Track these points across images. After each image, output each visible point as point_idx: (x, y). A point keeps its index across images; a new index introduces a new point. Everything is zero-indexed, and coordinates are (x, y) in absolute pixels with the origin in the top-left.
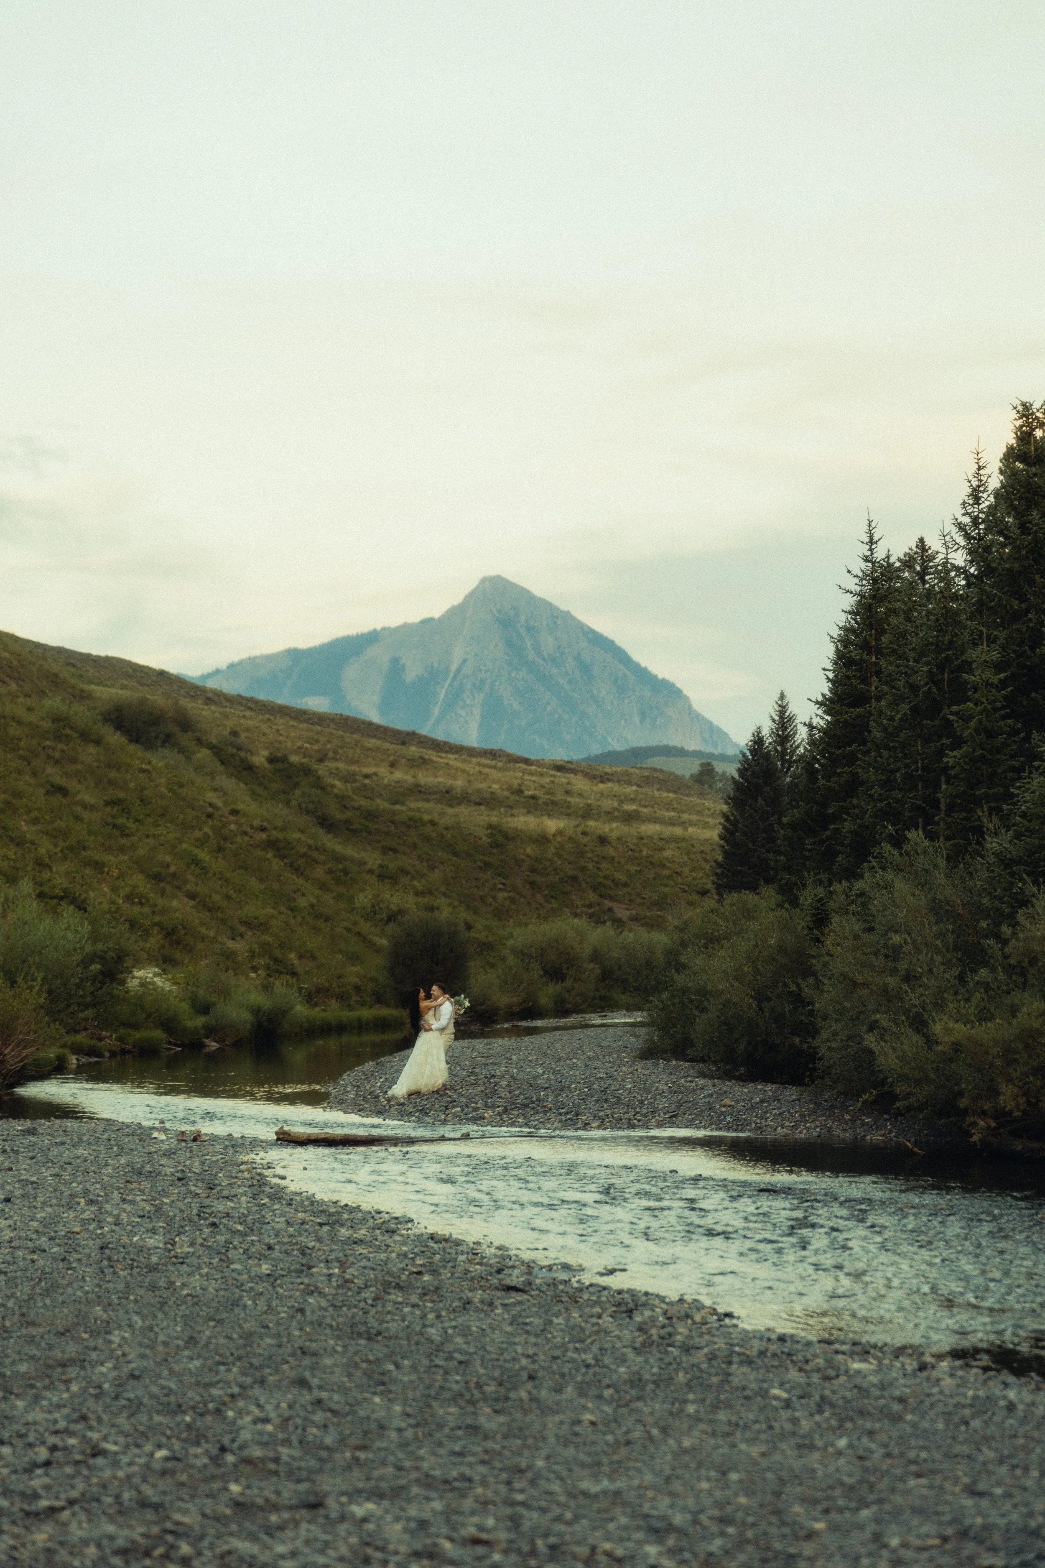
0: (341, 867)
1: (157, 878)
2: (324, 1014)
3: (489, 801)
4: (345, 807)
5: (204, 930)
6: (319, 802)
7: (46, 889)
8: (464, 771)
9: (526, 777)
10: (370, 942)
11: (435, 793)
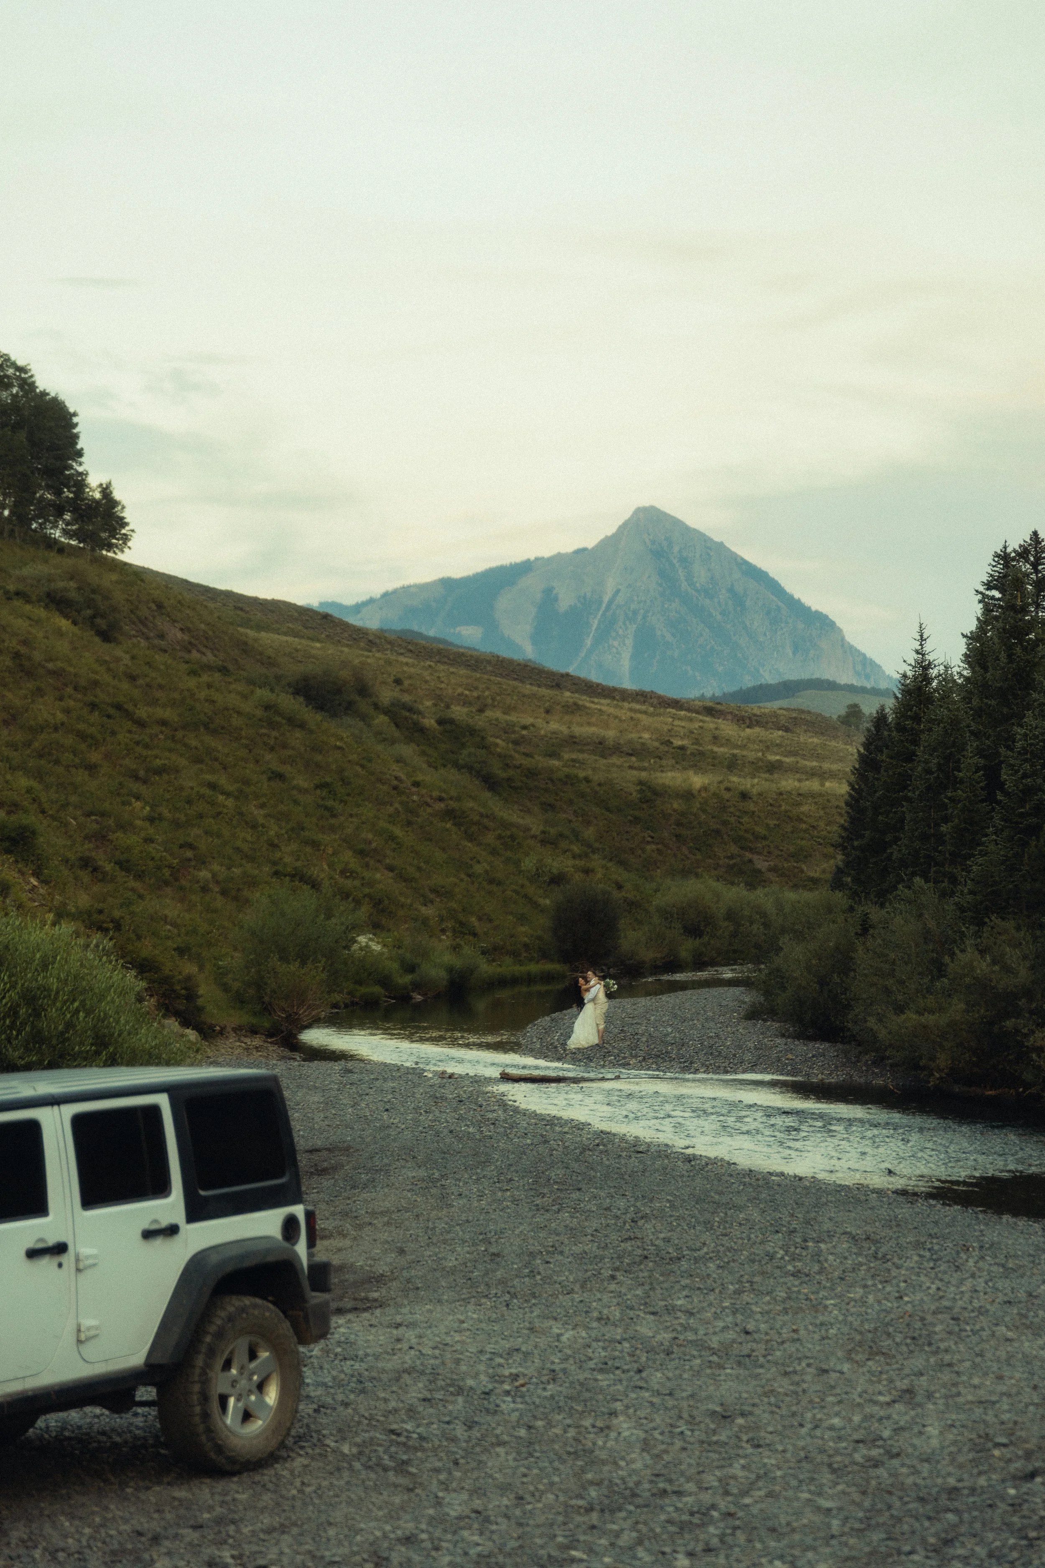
0: (508, 833)
1: (362, 853)
2: (499, 970)
3: (638, 751)
4: (507, 765)
5: (403, 899)
6: (484, 762)
7: (280, 868)
8: (616, 717)
9: (676, 723)
10: (535, 903)
11: (588, 744)
